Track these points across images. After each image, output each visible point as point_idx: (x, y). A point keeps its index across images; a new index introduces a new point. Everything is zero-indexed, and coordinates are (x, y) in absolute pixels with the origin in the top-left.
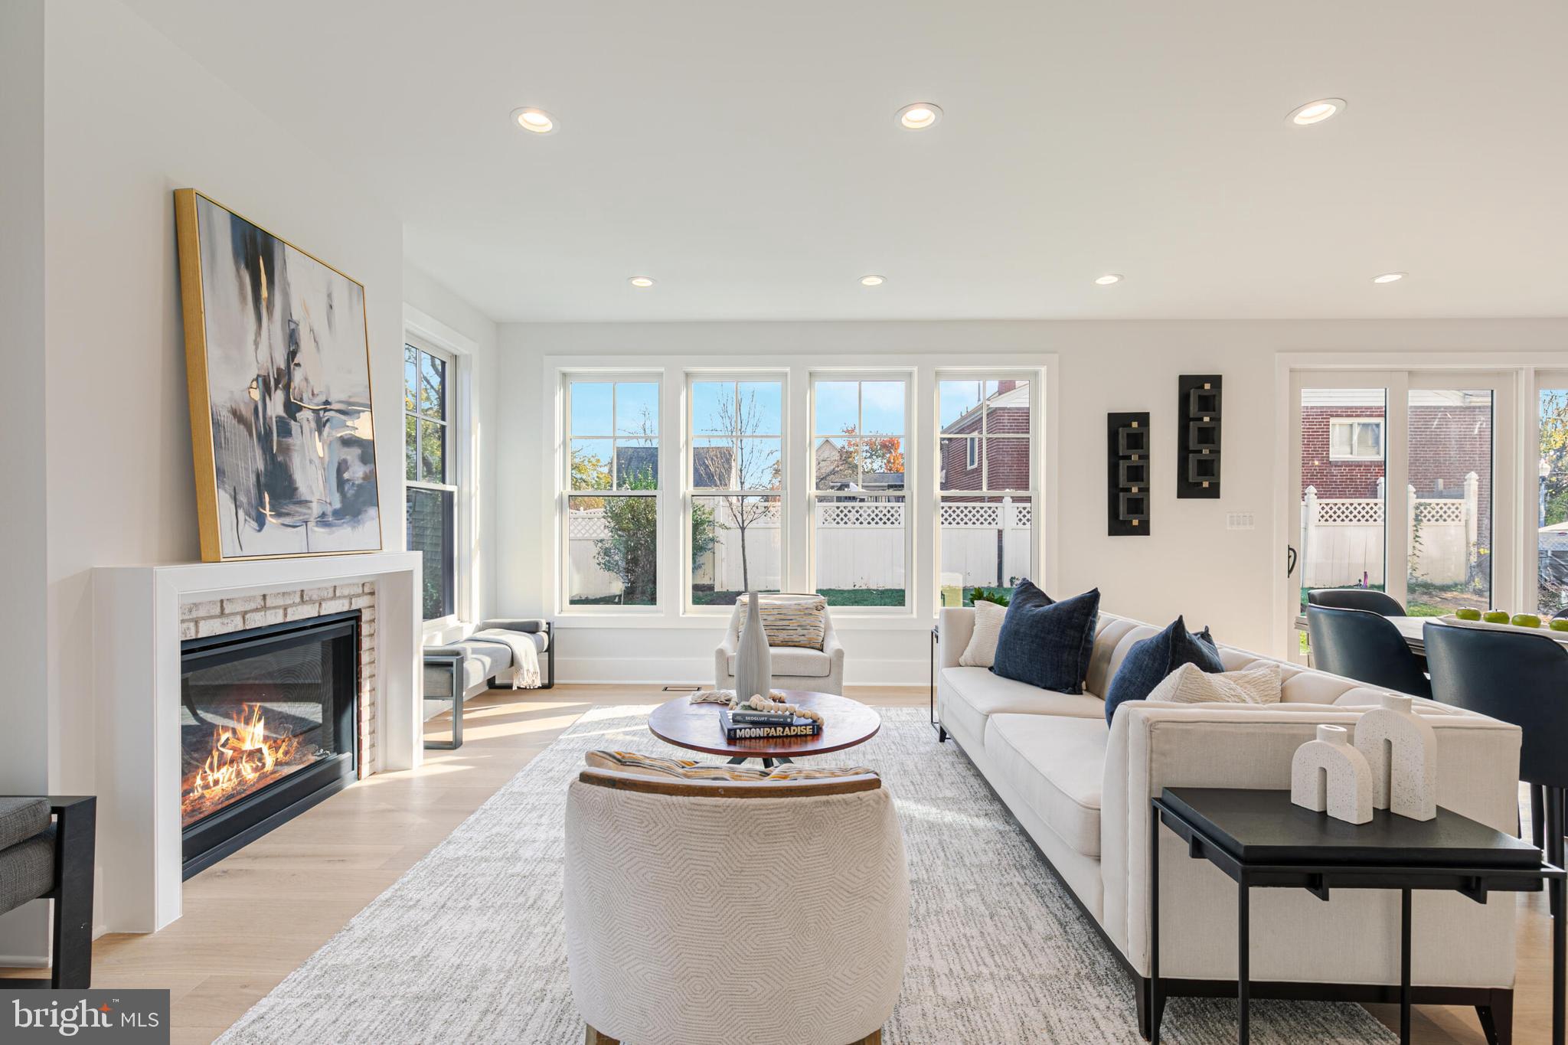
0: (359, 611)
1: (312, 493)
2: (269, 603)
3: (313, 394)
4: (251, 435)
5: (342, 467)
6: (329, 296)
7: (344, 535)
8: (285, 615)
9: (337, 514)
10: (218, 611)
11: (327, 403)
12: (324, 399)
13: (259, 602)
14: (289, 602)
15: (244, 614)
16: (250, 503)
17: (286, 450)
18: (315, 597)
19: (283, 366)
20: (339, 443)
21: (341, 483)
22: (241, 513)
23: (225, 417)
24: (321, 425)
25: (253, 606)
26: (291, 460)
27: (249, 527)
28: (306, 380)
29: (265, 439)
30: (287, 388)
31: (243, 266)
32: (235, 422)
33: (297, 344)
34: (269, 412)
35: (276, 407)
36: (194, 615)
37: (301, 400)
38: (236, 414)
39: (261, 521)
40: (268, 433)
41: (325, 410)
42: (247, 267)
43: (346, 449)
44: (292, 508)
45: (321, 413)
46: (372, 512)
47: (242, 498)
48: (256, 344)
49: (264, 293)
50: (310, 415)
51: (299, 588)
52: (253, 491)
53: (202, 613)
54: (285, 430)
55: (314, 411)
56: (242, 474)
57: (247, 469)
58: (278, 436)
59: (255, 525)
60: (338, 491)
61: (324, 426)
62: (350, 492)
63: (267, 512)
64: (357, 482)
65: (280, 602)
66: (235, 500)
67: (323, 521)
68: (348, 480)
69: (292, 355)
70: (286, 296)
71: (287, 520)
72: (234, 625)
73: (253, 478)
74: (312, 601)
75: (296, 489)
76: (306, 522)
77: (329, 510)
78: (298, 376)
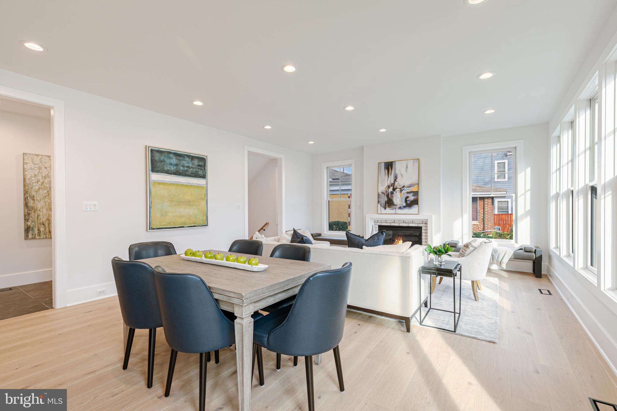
0: (422, 227)
1: (397, 202)
2: (395, 222)
3: (400, 186)
4: (385, 195)
5: (408, 197)
6: (407, 166)
7: (406, 211)
8: (399, 224)
9: (404, 207)
10: (385, 222)
11: (404, 186)
12: (403, 186)
13: (393, 221)
14: (400, 222)
15: (390, 223)
16: (384, 206)
17: (392, 197)
18: (407, 222)
19: (393, 183)
20: (407, 193)
21: (406, 201)
22: (382, 207)
23: (380, 193)
24: (401, 191)
25: (392, 222)
26: (393, 198)
27: (383, 209)
28: (399, 183)
29: (388, 196)
30: (394, 186)
31: (386, 169)
32: (382, 194)
33: (397, 178)
34: (389, 191)
35: (391, 189)
36: (381, 222)
37: (397, 187)
38: (383, 193)
39: (385, 208)
40: (389, 195)
41: (403, 188)
42: (387, 169)
43: (409, 194)
44: (392, 206)
45: (402, 189)
46: (416, 206)
47: (382, 205)
48: (387, 181)
49: (390, 172)
50: (399, 189)
51: (402, 220)
52: (384, 204)
53: (382, 222)
54: (392, 193)
55: (400, 188)
56: (383, 201)
57: (384, 201)
58: (391, 194)
59: (384, 209)
60: (405, 202)
61: (402, 191)
62: (408, 202)
63: (387, 207)
64: (411, 200)
65: (398, 222)
66: (381, 205)
67: (400, 208)
68: (408, 200)
69: (395, 180)
70: (395, 170)
71: (391, 208)
72: (389, 224)
73: (384, 202)
74: (406, 223)
75: (394, 203)
76: (396, 208)
77: (402, 206)
78: (396, 184)
